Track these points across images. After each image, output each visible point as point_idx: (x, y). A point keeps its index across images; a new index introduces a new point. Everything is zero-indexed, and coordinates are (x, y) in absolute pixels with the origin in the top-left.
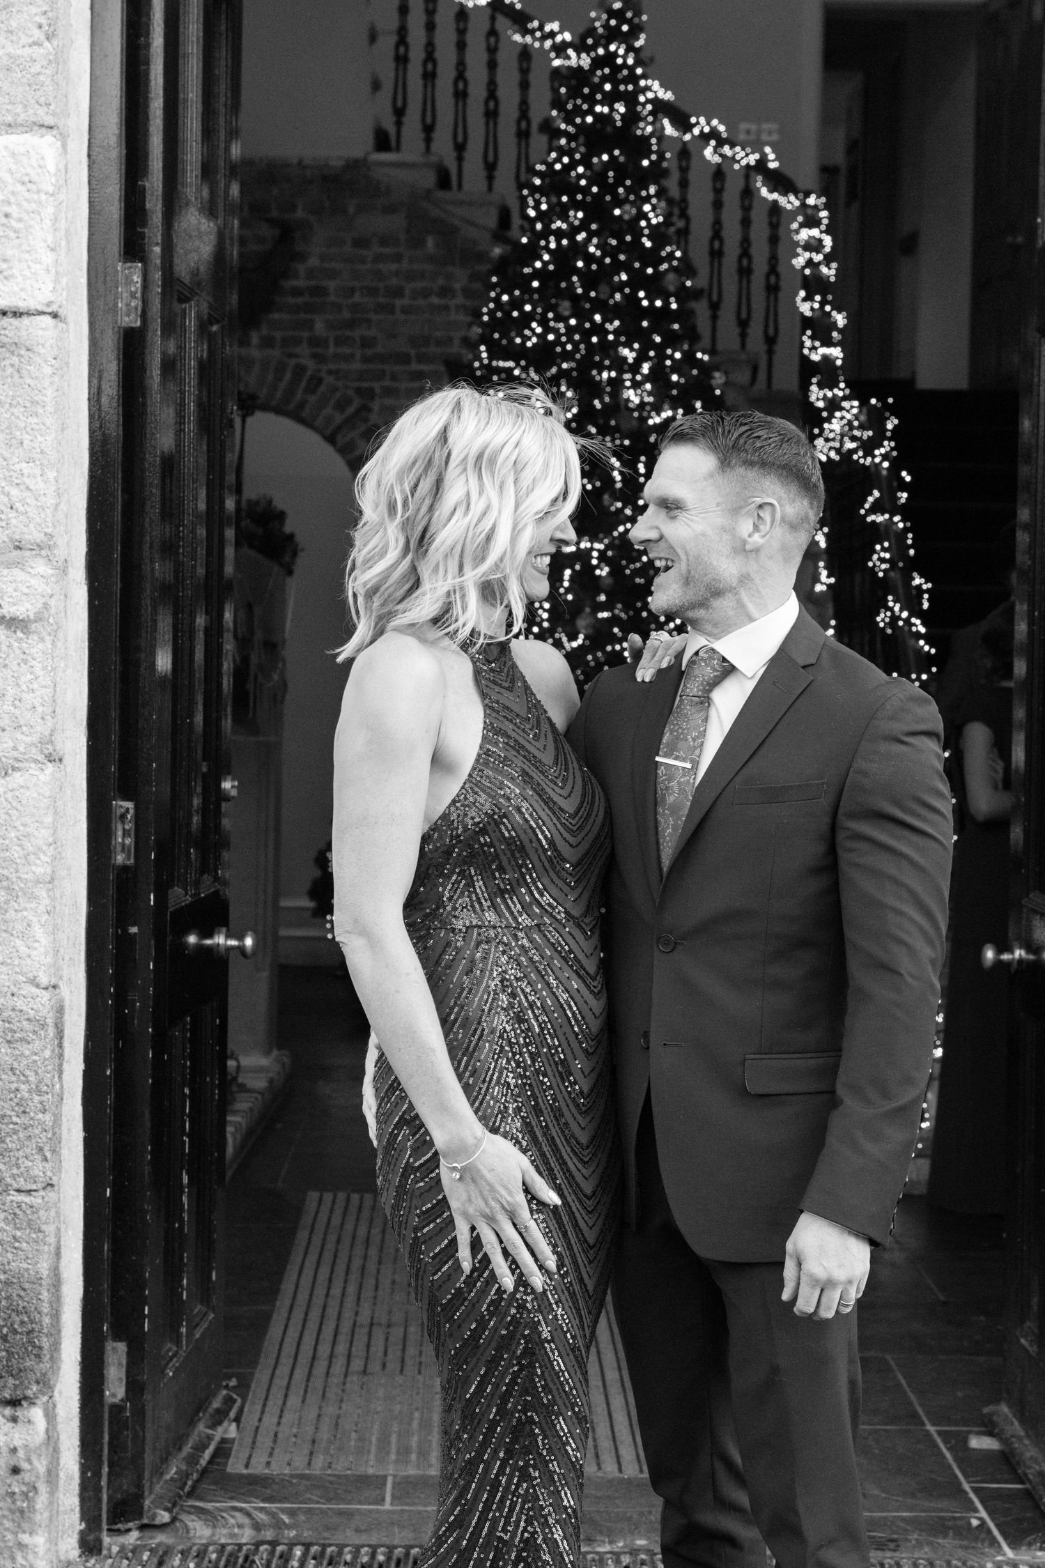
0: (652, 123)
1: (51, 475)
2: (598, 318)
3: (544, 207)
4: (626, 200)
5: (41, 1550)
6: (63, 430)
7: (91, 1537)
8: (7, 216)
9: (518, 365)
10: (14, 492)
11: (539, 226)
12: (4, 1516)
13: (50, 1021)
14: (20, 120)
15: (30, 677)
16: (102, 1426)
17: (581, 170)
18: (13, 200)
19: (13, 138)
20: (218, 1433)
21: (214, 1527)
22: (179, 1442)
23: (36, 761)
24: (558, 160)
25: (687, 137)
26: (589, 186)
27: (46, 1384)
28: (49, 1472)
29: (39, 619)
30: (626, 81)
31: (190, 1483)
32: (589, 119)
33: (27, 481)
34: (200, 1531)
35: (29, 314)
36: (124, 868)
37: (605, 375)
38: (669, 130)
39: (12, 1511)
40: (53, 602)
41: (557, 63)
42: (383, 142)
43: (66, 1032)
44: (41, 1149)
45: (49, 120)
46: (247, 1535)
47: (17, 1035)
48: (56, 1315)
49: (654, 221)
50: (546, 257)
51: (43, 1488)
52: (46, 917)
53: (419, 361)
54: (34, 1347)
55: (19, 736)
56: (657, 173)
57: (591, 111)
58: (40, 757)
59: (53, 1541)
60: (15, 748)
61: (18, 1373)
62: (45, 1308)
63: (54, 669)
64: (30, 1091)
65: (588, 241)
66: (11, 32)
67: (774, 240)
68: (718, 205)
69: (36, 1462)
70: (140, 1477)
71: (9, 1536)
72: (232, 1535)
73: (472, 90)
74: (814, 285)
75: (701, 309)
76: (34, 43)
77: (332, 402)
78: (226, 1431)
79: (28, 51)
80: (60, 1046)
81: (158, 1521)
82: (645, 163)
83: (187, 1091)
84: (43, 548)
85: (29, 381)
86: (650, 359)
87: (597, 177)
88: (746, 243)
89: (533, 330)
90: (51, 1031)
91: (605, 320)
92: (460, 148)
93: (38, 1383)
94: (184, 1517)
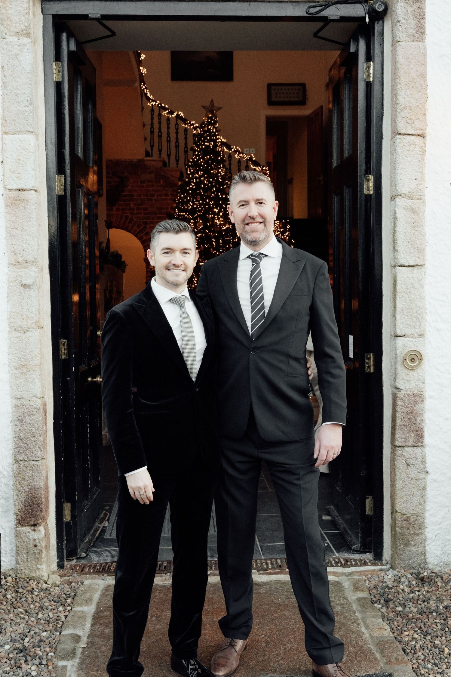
0: (221, 147)
1: (36, 240)
2: (208, 200)
3: (192, 171)
4: (214, 168)
5: (44, 570)
6: (39, 226)
7: (61, 564)
8: (19, 160)
9: (186, 214)
10: (24, 245)
11: (191, 176)
12: (32, 560)
13: (41, 408)
14: (22, 130)
15: (31, 302)
16: (63, 530)
17: (202, 160)
18: (21, 155)
19: (20, 136)
20: (102, 526)
21: (99, 557)
22: (89, 530)
23: (34, 328)
24: (195, 158)
25: (231, 152)
26: (204, 165)
27: (44, 519)
28: (46, 546)
29: (33, 284)
30: (213, 136)
31: (92, 543)
32: (204, 147)
33: (28, 242)
34: (95, 558)
35: (27, 190)
36: (65, 360)
37: (210, 216)
38: (226, 150)
39: (35, 558)
40: (38, 279)
41: (194, 132)
42: (147, 154)
43: (48, 411)
44: (40, 448)
45: (31, 130)
46: (109, 560)
47: (31, 413)
48: (47, 498)
49: (222, 174)
50: (193, 184)
51: (44, 551)
52: (39, 376)
53: (160, 214)
54: (40, 508)
55: (28, 321)
56: (223, 161)
58: (35, 327)
59: (49, 566)
60: (27, 325)
61: (35, 516)
62: (43, 496)
63: (39, 300)
64: (36, 430)
65: (204, 179)
66: (19, 103)
69: (42, 543)
70: (76, 543)
71: (34, 566)
72: (105, 560)
73: (171, 140)
76: (26, 106)
77: (136, 226)
78: (104, 524)
79: (24, 108)
80: (45, 415)
81: (82, 556)
82: (219, 158)
83: (88, 425)
84: (34, 262)
85: (28, 211)
86: (222, 211)
87: (206, 162)
89: (190, 204)
90: (42, 411)
91: (209, 201)
92: (169, 156)
93: (41, 519)
94: (90, 554)
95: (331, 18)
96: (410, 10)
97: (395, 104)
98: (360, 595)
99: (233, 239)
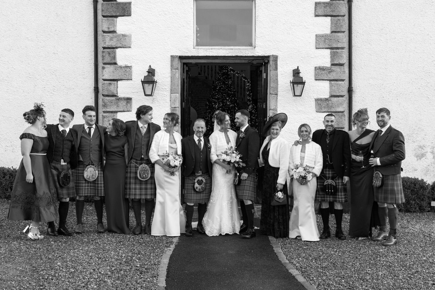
2: (224, 94)
4: (227, 81)
8: (175, 100)
9: (215, 100)
11: (217, 84)
14: (175, 93)
24: (219, 77)
25: (234, 73)
30: (227, 68)
35: (176, 107)
38: (232, 72)
42: (199, 74)
45: (178, 93)
49: (230, 83)
50: (218, 88)
53: (204, 99)
56: (231, 78)
57: (223, 71)
65: (223, 86)
66: (175, 86)
67: (244, 85)
68: (238, 81)
73: (209, 68)
74: (248, 90)
75: (236, 93)
77: (194, 104)
82: (229, 77)
87: (223, 79)
88: (241, 85)
89: (217, 96)
92: (208, 74)
95: (254, 63)
96: (274, 63)
97: (270, 86)
98: (258, 210)
99: (234, 110)
